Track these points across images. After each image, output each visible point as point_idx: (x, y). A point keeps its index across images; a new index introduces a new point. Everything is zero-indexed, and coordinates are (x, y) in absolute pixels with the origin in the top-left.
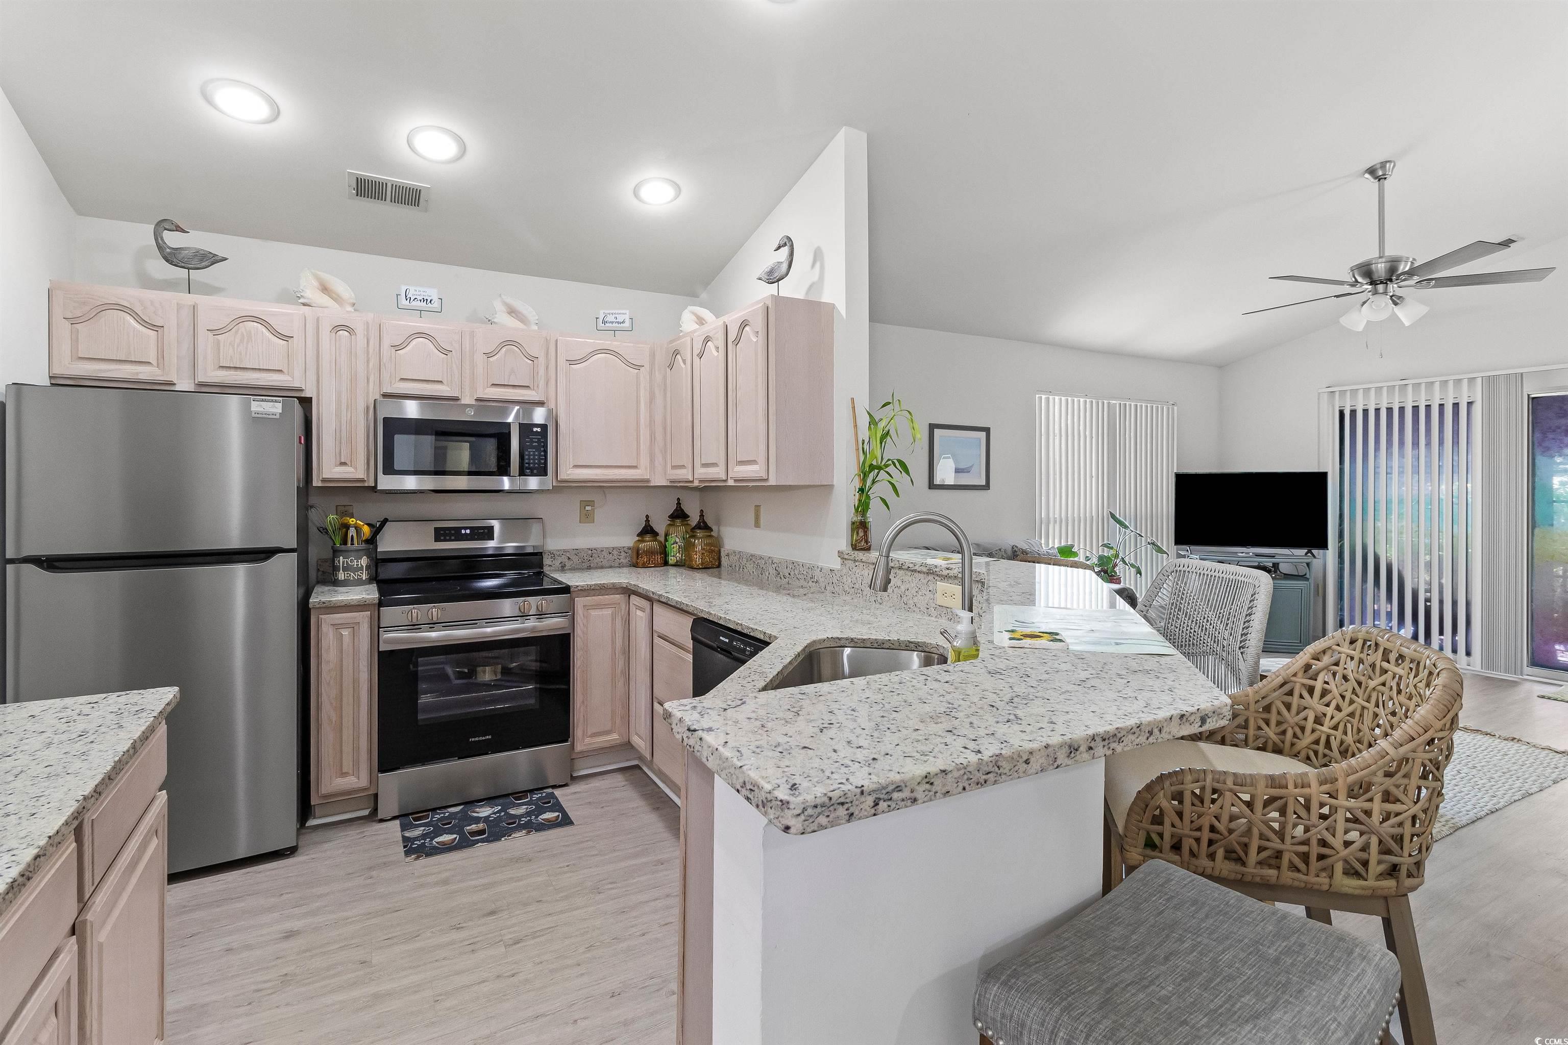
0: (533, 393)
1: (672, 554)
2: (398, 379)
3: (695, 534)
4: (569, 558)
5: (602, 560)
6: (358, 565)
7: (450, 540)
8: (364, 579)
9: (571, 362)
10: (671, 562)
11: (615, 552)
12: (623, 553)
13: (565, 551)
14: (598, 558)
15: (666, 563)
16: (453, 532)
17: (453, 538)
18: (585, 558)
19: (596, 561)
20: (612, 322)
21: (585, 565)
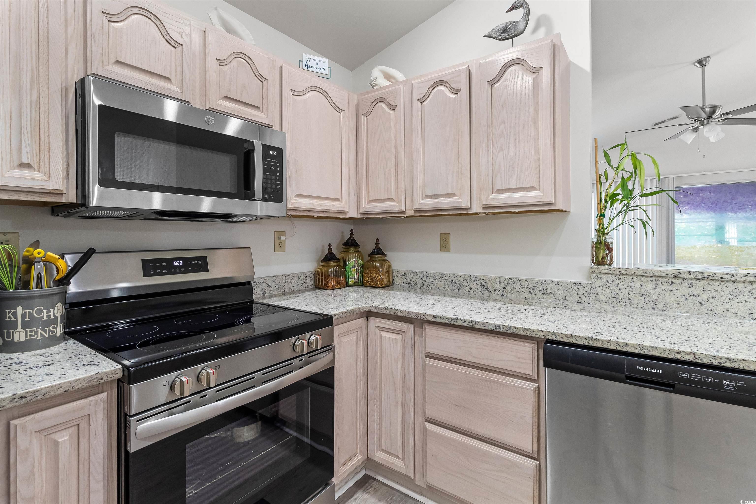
0: (263, 115)
1: (351, 276)
2: (113, 60)
3: (373, 259)
4: (268, 285)
5: (293, 285)
6: (48, 316)
7: (162, 274)
8: (58, 335)
9: (295, 93)
10: (350, 283)
11: (302, 277)
12: (308, 278)
13: (265, 279)
14: (290, 284)
15: (347, 285)
16: (164, 264)
17: (165, 271)
18: (281, 284)
19: (289, 286)
20: (314, 68)
21: (281, 290)
